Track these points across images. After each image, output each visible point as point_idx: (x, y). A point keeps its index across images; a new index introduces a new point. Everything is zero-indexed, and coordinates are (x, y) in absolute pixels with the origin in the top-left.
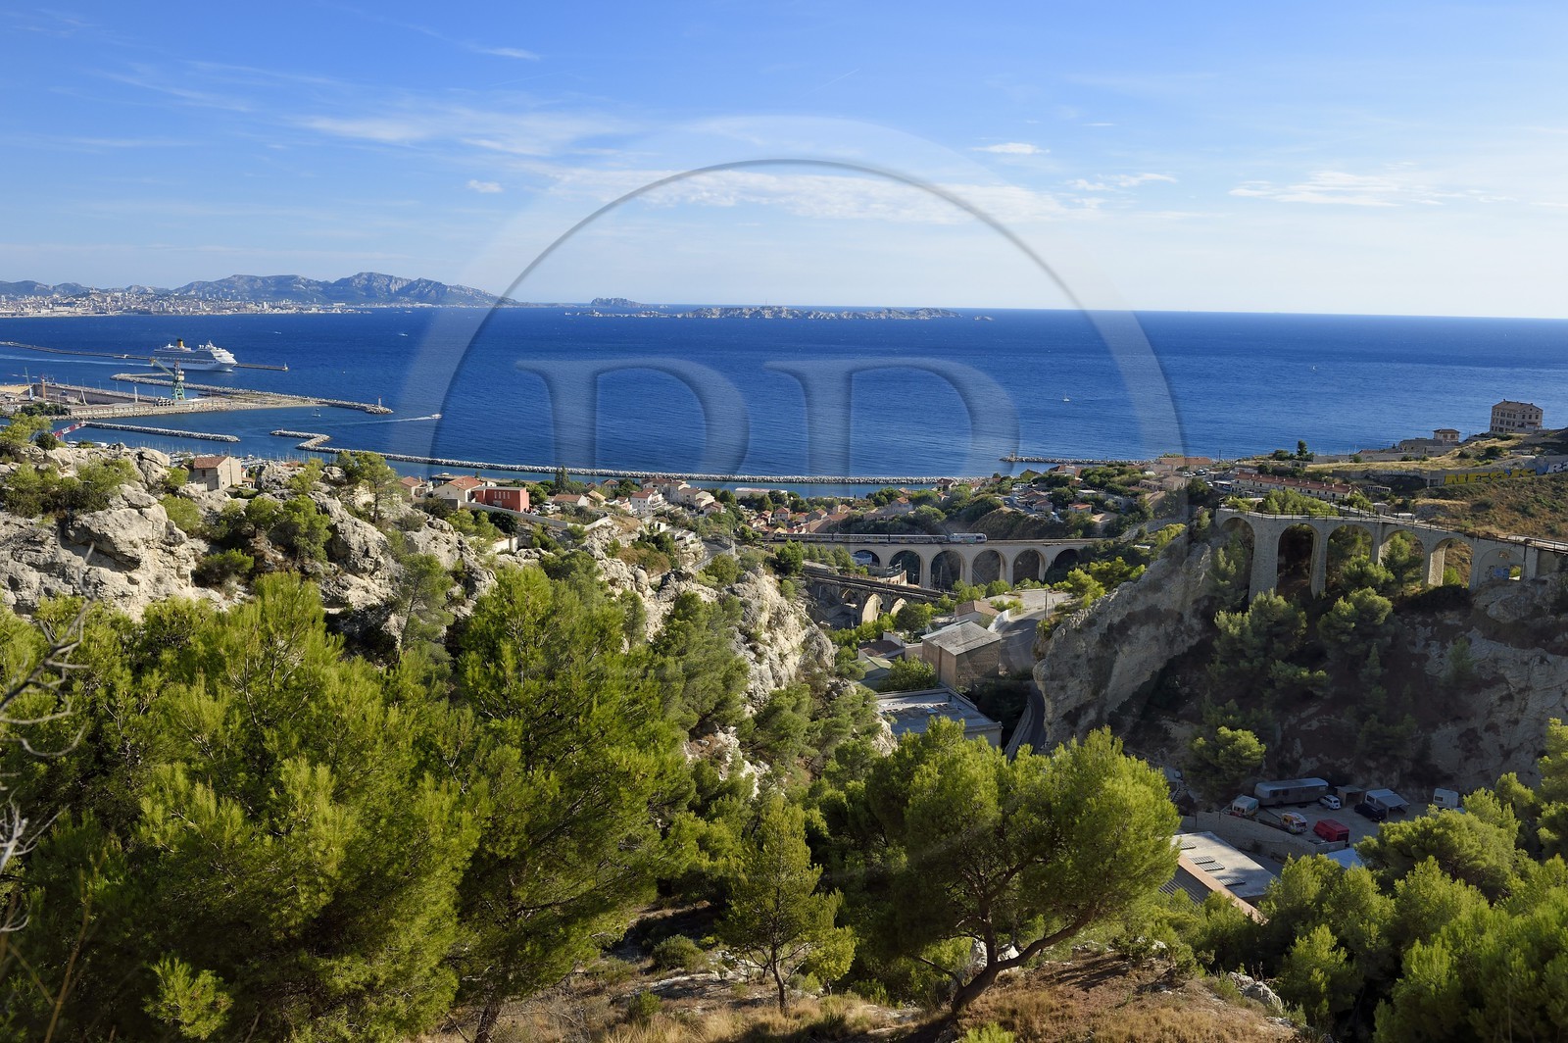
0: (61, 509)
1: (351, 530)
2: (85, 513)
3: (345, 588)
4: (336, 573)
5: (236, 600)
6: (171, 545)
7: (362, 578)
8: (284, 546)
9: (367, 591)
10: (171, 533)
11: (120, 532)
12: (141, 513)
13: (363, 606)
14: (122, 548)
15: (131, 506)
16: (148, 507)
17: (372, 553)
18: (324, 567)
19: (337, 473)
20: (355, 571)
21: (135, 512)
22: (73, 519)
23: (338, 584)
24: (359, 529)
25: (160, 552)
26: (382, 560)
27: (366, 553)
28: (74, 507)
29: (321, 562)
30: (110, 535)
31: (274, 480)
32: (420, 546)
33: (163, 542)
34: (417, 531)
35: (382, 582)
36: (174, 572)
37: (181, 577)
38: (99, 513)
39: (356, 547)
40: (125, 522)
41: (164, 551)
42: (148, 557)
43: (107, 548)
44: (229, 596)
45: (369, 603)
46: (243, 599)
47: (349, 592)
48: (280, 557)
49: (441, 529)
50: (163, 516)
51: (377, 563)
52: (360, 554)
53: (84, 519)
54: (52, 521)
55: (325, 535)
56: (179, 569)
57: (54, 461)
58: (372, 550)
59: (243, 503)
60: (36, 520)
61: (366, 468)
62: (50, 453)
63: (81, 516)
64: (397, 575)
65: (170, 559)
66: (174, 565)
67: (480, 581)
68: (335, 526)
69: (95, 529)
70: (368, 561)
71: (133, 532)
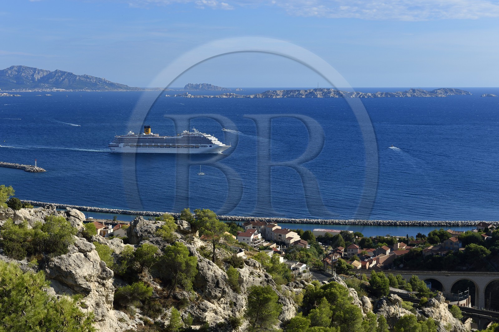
0: (40, 253)
1: (207, 268)
2: (55, 256)
3: (204, 310)
4: (198, 299)
5: (137, 319)
6: (104, 279)
7: (213, 303)
8: (161, 280)
9: (216, 313)
10: (104, 270)
11: (78, 270)
12: (86, 256)
13: (214, 324)
14: (81, 281)
15: (81, 251)
16: (90, 252)
17: (221, 286)
18: (190, 295)
19: (185, 225)
20: (210, 297)
21: (82, 255)
22: (48, 260)
23: (199, 308)
24: (211, 267)
25: (97, 284)
26: (227, 291)
27: (217, 285)
28: (47, 252)
29: (188, 292)
30: (74, 272)
31: (146, 231)
32: (245, 279)
33: (99, 277)
34: (241, 268)
35: (225, 306)
36: (104, 299)
37: (108, 302)
38: (63, 256)
39: (210, 280)
40: (79, 263)
41: (99, 283)
42: (93, 286)
43: (70, 282)
44: (132, 317)
45: (218, 322)
46: (141, 319)
47: (206, 314)
48: (159, 287)
49: (254, 266)
50: (98, 258)
51: (224, 292)
52: (213, 285)
53: (56, 260)
54: (34, 262)
55: (194, 272)
56: (107, 297)
57: (20, 218)
58: (220, 283)
59: (132, 246)
60: (24, 262)
61: (207, 221)
62: (18, 212)
63: (53, 259)
64: (234, 301)
65: (102, 289)
66: (104, 293)
67: (285, 305)
68: (198, 265)
69: (63, 268)
70: (218, 290)
71: (84, 270)
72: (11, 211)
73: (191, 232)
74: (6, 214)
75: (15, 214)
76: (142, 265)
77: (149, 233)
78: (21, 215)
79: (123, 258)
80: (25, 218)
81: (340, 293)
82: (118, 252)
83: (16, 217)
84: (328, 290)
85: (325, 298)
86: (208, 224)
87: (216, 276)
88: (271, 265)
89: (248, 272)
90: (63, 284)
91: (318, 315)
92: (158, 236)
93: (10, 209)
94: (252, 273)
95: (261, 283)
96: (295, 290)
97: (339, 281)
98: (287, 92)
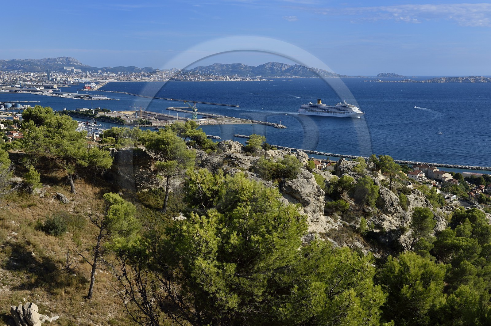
0: (280, 177)
1: (385, 193)
3: (383, 220)
4: (378, 213)
5: (338, 222)
6: (318, 196)
7: (389, 216)
8: (355, 199)
9: (391, 223)
10: (319, 191)
11: (303, 190)
12: (308, 181)
13: (389, 230)
14: (304, 197)
15: (305, 178)
16: (310, 178)
17: (394, 205)
18: (373, 210)
19: (372, 165)
20: (386, 212)
21: (306, 180)
22: (285, 182)
23: (379, 218)
24: (388, 193)
25: (314, 199)
26: (399, 209)
27: (392, 205)
28: (285, 177)
29: (372, 208)
30: (300, 190)
31: (346, 167)
32: (411, 202)
33: (315, 194)
34: (409, 195)
35: (397, 219)
36: (318, 208)
37: (321, 211)
38: (294, 180)
39: (387, 201)
40: (303, 185)
41: (316, 198)
42: (312, 200)
43: (298, 196)
44: (335, 221)
45: (392, 229)
46: (341, 222)
47: (384, 223)
48: (353, 203)
49: (418, 194)
50: (315, 183)
51: (396, 210)
52: (389, 205)
53: (289, 182)
54: (277, 183)
55: (377, 195)
56: (320, 207)
57: (269, 156)
58: (394, 203)
59: (337, 177)
60: (270, 182)
61: (387, 163)
62: (267, 152)
63: (288, 181)
64: (403, 216)
65: (317, 202)
66: (319, 205)
67: (438, 221)
68: (379, 191)
69: (294, 187)
70: (392, 208)
71: (306, 190)
72: (264, 151)
73: (376, 170)
74: (261, 153)
75: (266, 153)
76: (343, 189)
77: (349, 169)
78: (269, 154)
79: (331, 184)
80: (272, 156)
81: (479, 216)
82: (328, 180)
83: (266, 155)
84: (470, 214)
85: (468, 219)
86: (387, 165)
87: (391, 199)
88: (430, 194)
89: (414, 198)
90: (293, 197)
91: (462, 229)
92: (354, 171)
93: (263, 150)
94: (416, 199)
95: (422, 205)
96: (446, 212)
97: (479, 208)
98: (449, 79)
